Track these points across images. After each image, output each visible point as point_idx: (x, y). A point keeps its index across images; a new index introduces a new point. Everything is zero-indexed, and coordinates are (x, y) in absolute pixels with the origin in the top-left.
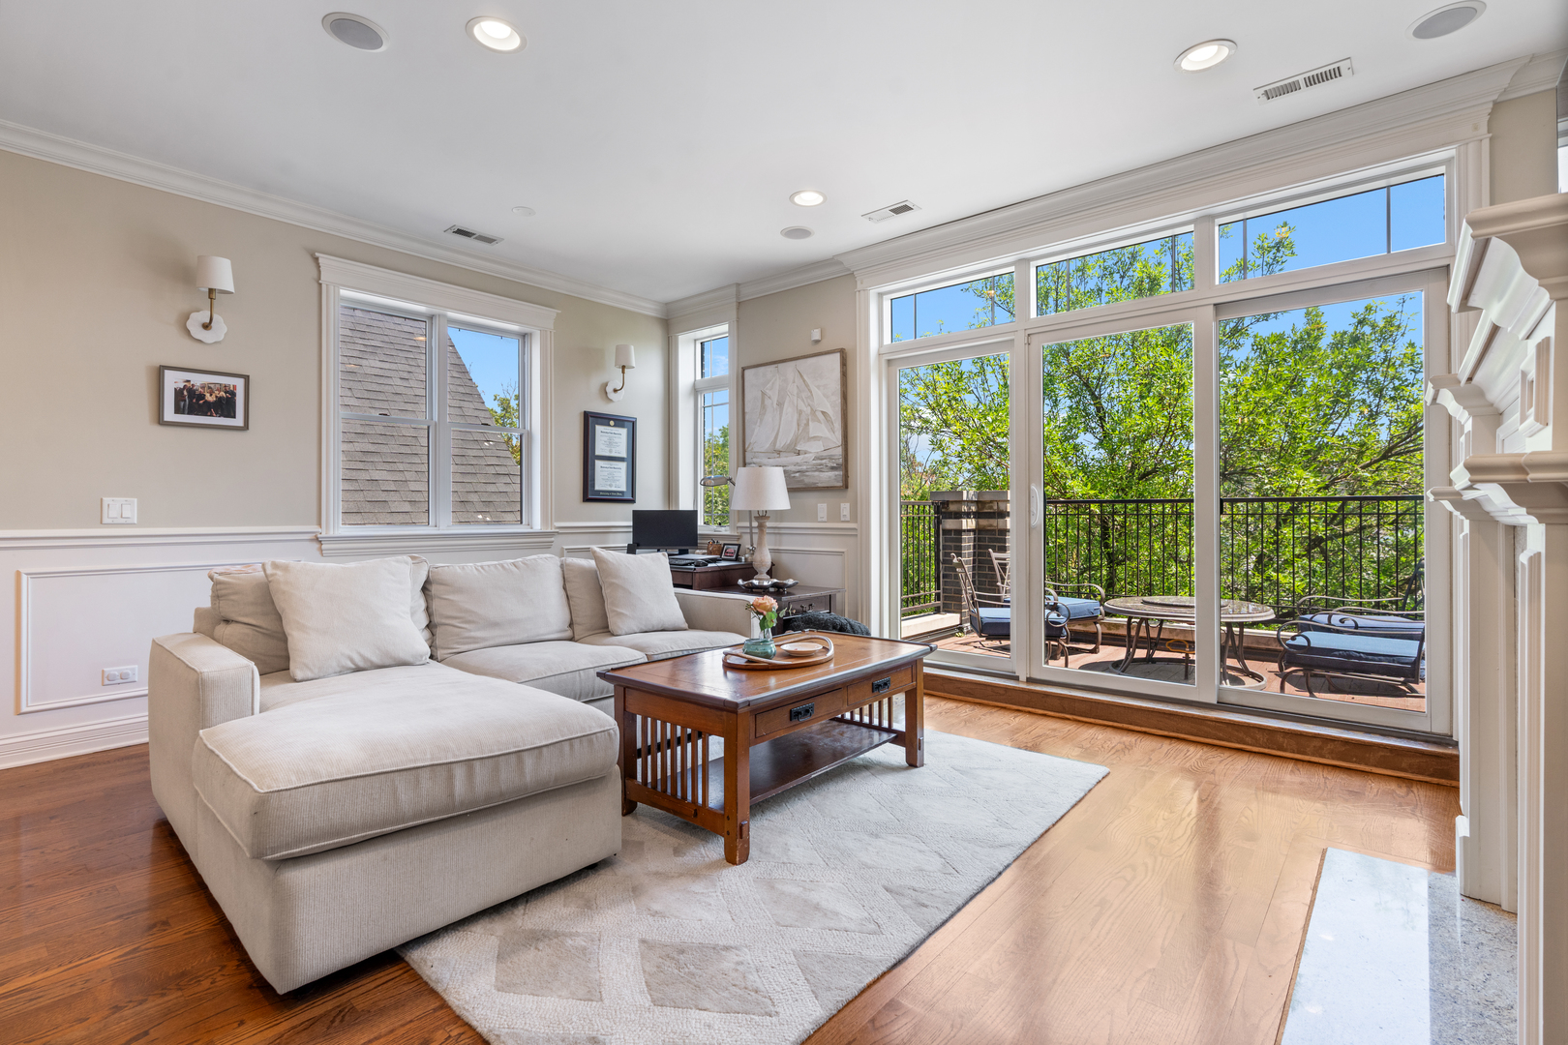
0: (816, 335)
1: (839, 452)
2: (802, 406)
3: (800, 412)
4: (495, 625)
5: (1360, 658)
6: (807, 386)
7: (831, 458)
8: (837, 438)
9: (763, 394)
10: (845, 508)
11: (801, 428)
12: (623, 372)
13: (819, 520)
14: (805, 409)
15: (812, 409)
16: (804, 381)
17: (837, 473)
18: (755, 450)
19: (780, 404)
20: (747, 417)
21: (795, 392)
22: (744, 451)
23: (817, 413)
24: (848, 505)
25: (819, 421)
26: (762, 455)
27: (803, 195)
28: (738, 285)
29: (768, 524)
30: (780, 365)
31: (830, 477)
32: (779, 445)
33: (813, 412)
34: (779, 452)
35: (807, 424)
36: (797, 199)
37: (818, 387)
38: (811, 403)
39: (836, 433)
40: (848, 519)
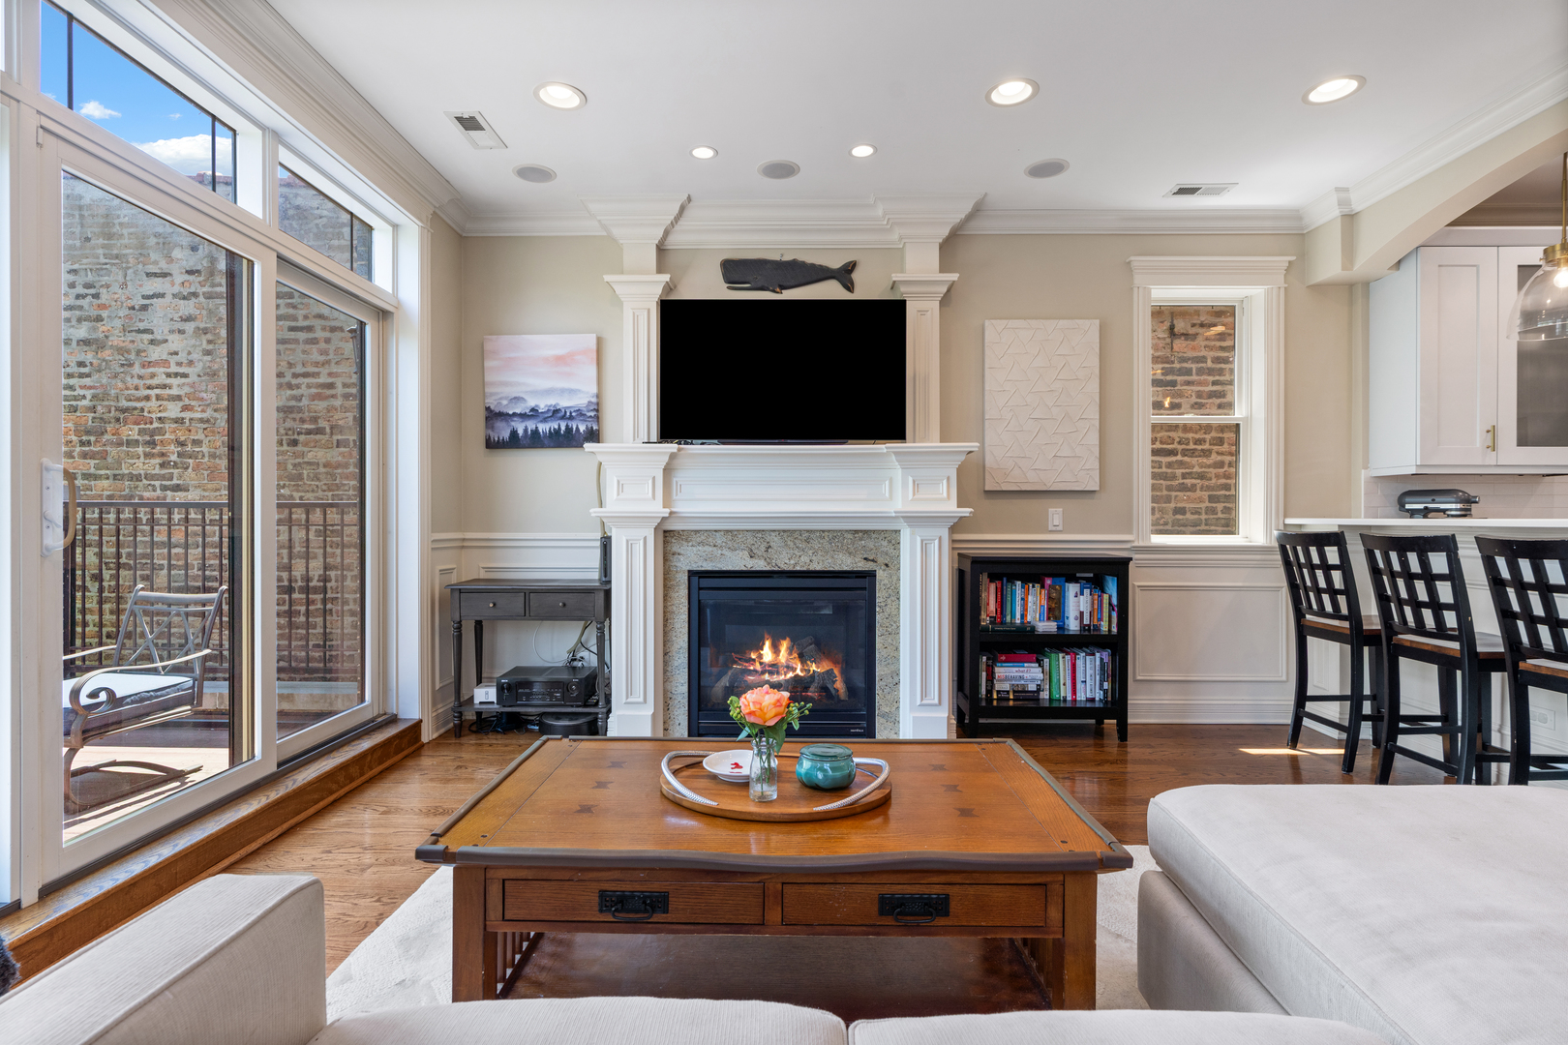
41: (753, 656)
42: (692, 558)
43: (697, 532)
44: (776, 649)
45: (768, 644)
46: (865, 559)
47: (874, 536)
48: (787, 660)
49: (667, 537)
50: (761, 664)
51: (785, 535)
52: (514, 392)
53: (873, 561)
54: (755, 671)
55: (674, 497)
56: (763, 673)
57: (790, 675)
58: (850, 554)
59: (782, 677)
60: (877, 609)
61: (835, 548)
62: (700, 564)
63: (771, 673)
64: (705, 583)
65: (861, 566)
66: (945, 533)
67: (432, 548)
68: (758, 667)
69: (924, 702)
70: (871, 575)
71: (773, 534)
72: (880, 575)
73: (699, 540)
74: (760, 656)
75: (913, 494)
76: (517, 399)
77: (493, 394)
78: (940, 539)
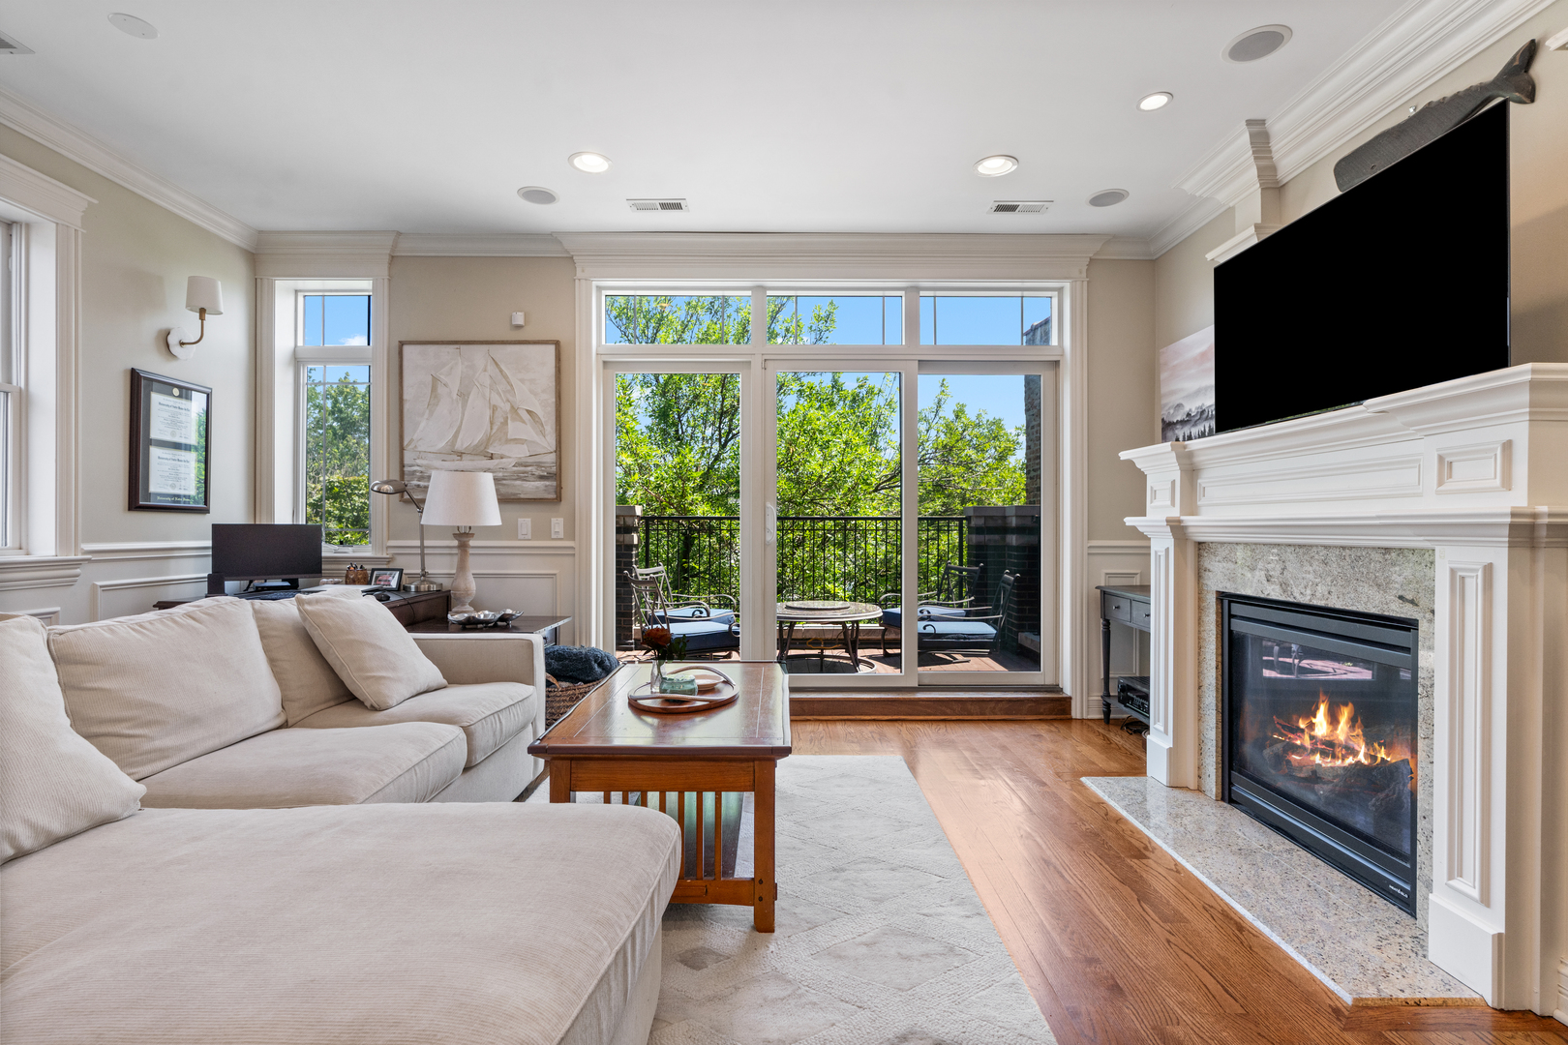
0: (519, 319)
1: (551, 458)
2: (496, 400)
3: (494, 409)
4: (193, 721)
5: (965, 638)
6: (506, 377)
7: (539, 465)
8: (550, 442)
9: (435, 380)
10: (558, 524)
11: (495, 428)
12: (202, 318)
13: (520, 537)
14: (502, 405)
15: (512, 407)
16: (501, 371)
17: (547, 483)
18: (419, 449)
19: (463, 395)
20: (406, 406)
21: (488, 382)
22: (402, 449)
23: (520, 412)
24: (561, 520)
25: (524, 422)
26: (432, 455)
27: (584, 157)
28: (399, 234)
29: (472, 543)
30: (463, 347)
31: (537, 488)
32: (459, 446)
33: (514, 410)
34: (460, 454)
35: (505, 423)
36: (577, 162)
37: (522, 381)
38: (511, 398)
39: (548, 438)
40: (561, 536)
41: (1302, 725)
42: (1221, 577)
43: (1222, 543)
44: (1333, 720)
45: (1323, 709)
46: (1401, 598)
47: (1414, 558)
48: (1348, 738)
49: (1195, 550)
50: (1312, 738)
51: (1301, 551)
52: (1174, 400)
53: (1412, 602)
54: (1302, 747)
55: (1199, 503)
56: (1313, 752)
57: (1350, 760)
58: (1379, 586)
59: (1339, 763)
60: (1420, 690)
61: (1358, 576)
62: (1224, 584)
63: (1324, 754)
64: (1237, 609)
65: (1397, 610)
66: (1499, 556)
68: (1307, 743)
69: (1451, 882)
70: (1409, 625)
71: (1289, 550)
72: (1423, 626)
73: (1224, 554)
74: (1311, 726)
75: (1440, 483)
76: (1179, 406)
77: (1165, 405)
78: (1488, 570)
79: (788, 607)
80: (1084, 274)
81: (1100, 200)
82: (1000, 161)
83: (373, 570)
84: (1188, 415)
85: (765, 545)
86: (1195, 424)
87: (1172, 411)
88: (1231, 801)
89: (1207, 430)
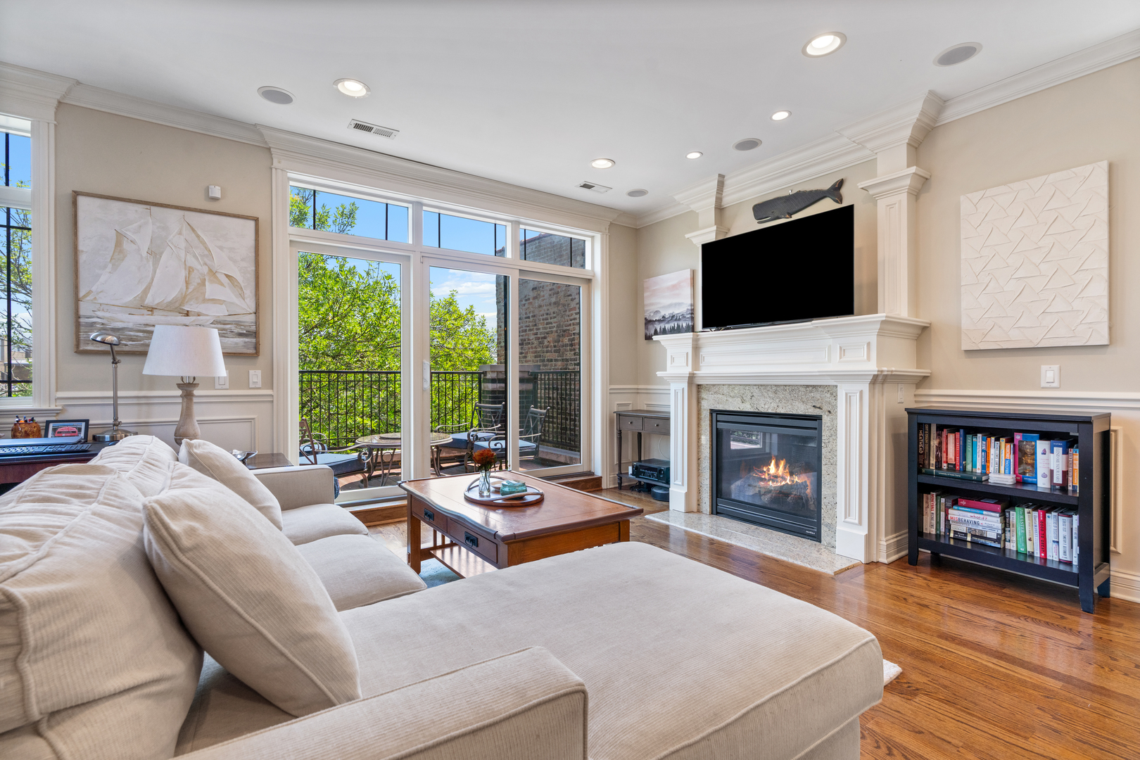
0: (216, 192)
1: (252, 318)
2: (192, 262)
3: (190, 270)
6: (203, 243)
7: (238, 324)
8: (249, 305)
9: (120, 237)
10: (256, 375)
11: (191, 288)
13: (217, 386)
14: (199, 267)
15: (210, 270)
16: (198, 236)
17: (246, 340)
18: (100, 301)
19: (155, 254)
20: (82, 258)
21: (183, 245)
22: (77, 300)
23: (218, 275)
24: (259, 372)
25: (222, 284)
26: (116, 308)
27: (349, 85)
28: (78, 83)
30: (153, 208)
31: (236, 343)
32: (149, 301)
33: (213, 273)
34: (152, 310)
35: (203, 283)
36: (340, 86)
37: (221, 248)
38: (208, 262)
39: (248, 300)
40: (259, 385)
41: (765, 469)
42: (710, 402)
43: (714, 385)
44: (777, 466)
45: (773, 462)
46: (814, 406)
47: (820, 389)
48: (783, 474)
49: (696, 388)
50: (769, 475)
51: (762, 388)
52: (654, 308)
53: (819, 408)
54: (764, 479)
55: (701, 365)
57: (783, 483)
58: (803, 402)
59: (779, 484)
60: (823, 445)
61: (793, 398)
62: (715, 405)
63: (773, 481)
64: (720, 417)
65: (812, 412)
66: (866, 388)
67: (610, 393)
68: (766, 477)
69: (847, 520)
70: (818, 418)
71: (755, 387)
72: (825, 419)
73: (715, 391)
74: (769, 470)
75: (840, 358)
76: (657, 312)
77: (647, 311)
78: (861, 392)
79: (381, 438)
80: (607, 231)
81: (633, 194)
82: (606, 162)
83: (48, 423)
84: (663, 317)
85: (423, 390)
86: (668, 322)
87: (652, 314)
88: (718, 513)
89: (676, 326)
